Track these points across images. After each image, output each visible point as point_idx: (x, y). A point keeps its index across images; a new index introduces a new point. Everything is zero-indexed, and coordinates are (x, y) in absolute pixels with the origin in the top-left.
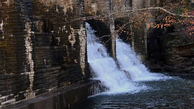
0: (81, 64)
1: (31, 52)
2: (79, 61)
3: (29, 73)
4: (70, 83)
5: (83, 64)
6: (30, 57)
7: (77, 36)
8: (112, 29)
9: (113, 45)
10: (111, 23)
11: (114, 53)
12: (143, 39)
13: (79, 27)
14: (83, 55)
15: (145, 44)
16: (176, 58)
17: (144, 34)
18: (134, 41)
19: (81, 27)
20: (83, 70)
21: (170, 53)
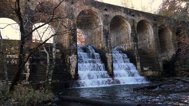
0: (71, 73)
1: (28, 65)
2: (70, 71)
3: (26, 74)
4: (59, 81)
5: (73, 72)
6: (28, 67)
7: (69, 59)
8: (108, 56)
9: (109, 64)
10: (107, 52)
11: (110, 68)
12: (157, 61)
13: (70, 55)
14: (74, 68)
15: (160, 64)
16: (182, 73)
17: (158, 58)
18: (139, 62)
19: (73, 55)
20: (73, 76)
21: (177, 69)
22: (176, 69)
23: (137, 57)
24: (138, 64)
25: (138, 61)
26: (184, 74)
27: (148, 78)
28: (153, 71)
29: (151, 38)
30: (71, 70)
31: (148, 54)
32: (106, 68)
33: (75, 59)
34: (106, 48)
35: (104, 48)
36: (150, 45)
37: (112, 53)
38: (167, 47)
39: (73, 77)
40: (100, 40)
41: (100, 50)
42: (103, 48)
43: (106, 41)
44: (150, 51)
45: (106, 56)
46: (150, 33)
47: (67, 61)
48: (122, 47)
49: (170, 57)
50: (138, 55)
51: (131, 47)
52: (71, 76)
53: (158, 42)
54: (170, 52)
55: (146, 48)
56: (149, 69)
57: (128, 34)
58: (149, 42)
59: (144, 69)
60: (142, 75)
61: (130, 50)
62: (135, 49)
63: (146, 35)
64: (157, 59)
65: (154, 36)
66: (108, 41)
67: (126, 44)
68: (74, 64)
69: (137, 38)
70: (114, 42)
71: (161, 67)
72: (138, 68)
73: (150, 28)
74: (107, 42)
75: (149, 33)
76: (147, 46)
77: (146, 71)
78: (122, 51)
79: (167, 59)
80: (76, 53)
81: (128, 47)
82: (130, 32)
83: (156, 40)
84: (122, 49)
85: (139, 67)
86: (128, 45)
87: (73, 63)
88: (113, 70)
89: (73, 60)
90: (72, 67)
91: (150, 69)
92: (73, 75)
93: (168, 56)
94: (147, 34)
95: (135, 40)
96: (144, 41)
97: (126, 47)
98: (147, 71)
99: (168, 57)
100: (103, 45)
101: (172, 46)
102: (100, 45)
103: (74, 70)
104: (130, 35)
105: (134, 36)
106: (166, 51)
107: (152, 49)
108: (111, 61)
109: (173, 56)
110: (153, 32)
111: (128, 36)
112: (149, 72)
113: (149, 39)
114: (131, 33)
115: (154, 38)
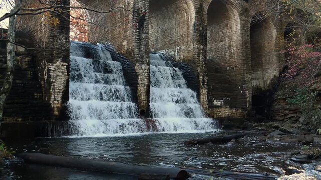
0: (51, 102)
2: (49, 99)
4: (20, 119)
5: (56, 102)
7: (49, 70)
8: (140, 69)
9: (142, 88)
10: (138, 61)
11: (143, 97)
12: (242, 89)
13: (51, 61)
14: (59, 92)
15: (246, 95)
16: (285, 115)
17: (244, 82)
18: (206, 89)
19: (57, 61)
20: (55, 109)
21: (276, 107)
22: (276, 105)
23: (203, 77)
24: (204, 91)
25: (203, 84)
26: (288, 117)
27: (220, 122)
28: (231, 107)
29: (235, 38)
30: (52, 97)
31: (226, 71)
32: (135, 98)
33: (62, 73)
34: (136, 51)
35: (133, 51)
36: (231, 54)
37: (149, 64)
38: (263, 59)
39: (56, 113)
40: (126, 32)
41: (123, 54)
42: (129, 52)
43: (139, 36)
44: (230, 66)
45: (134, 70)
46: (234, 29)
47: (42, 75)
48: (172, 53)
49: (268, 82)
50: (205, 72)
51: (191, 54)
52: (52, 109)
53: (247, 47)
54: (270, 71)
55: (224, 57)
56: (224, 104)
57: (188, 25)
58: (229, 47)
59: (215, 103)
60: (208, 115)
61: (189, 60)
62: (199, 60)
63: (225, 31)
64: (242, 84)
65: (242, 34)
66: (143, 36)
67: (183, 48)
68: (59, 83)
69: (205, 36)
70: (157, 40)
71: (249, 101)
72: (202, 101)
73: (234, 16)
74: (140, 39)
75: (231, 28)
76: (225, 55)
77: (218, 107)
78: (171, 62)
79: (262, 85)
80: (66, 59)
81: (186, 54)
82: (193, 20)
83: (244, 43)
84: (172, 57)
85: (204, 98)
86: (187, 49)
87: (58, 80)
88: (148, 101)
89: (58, 74)
90: (54, 89)
91: (226, 103)
92: (57, 107)
93: (264, 79)
94: (227, 29)
95: (202, 39)
96: (221, 43)
97: (182, 53)
98: (220, 107)
99: (265, 82)
100: (132, 45)
101: (274, 59)
102: (125, 43)
103: (59, 98)
104: (191, 28)
105: (200, 31)
106: (262, 67)
107: (233, 62)
108: (146, 81)
109: (273, 79)
110: (239, 26)
111: (188, 28)
112: (223, 109)
113: (231, 39)
114: (194, 25)
115: (240, 38)
